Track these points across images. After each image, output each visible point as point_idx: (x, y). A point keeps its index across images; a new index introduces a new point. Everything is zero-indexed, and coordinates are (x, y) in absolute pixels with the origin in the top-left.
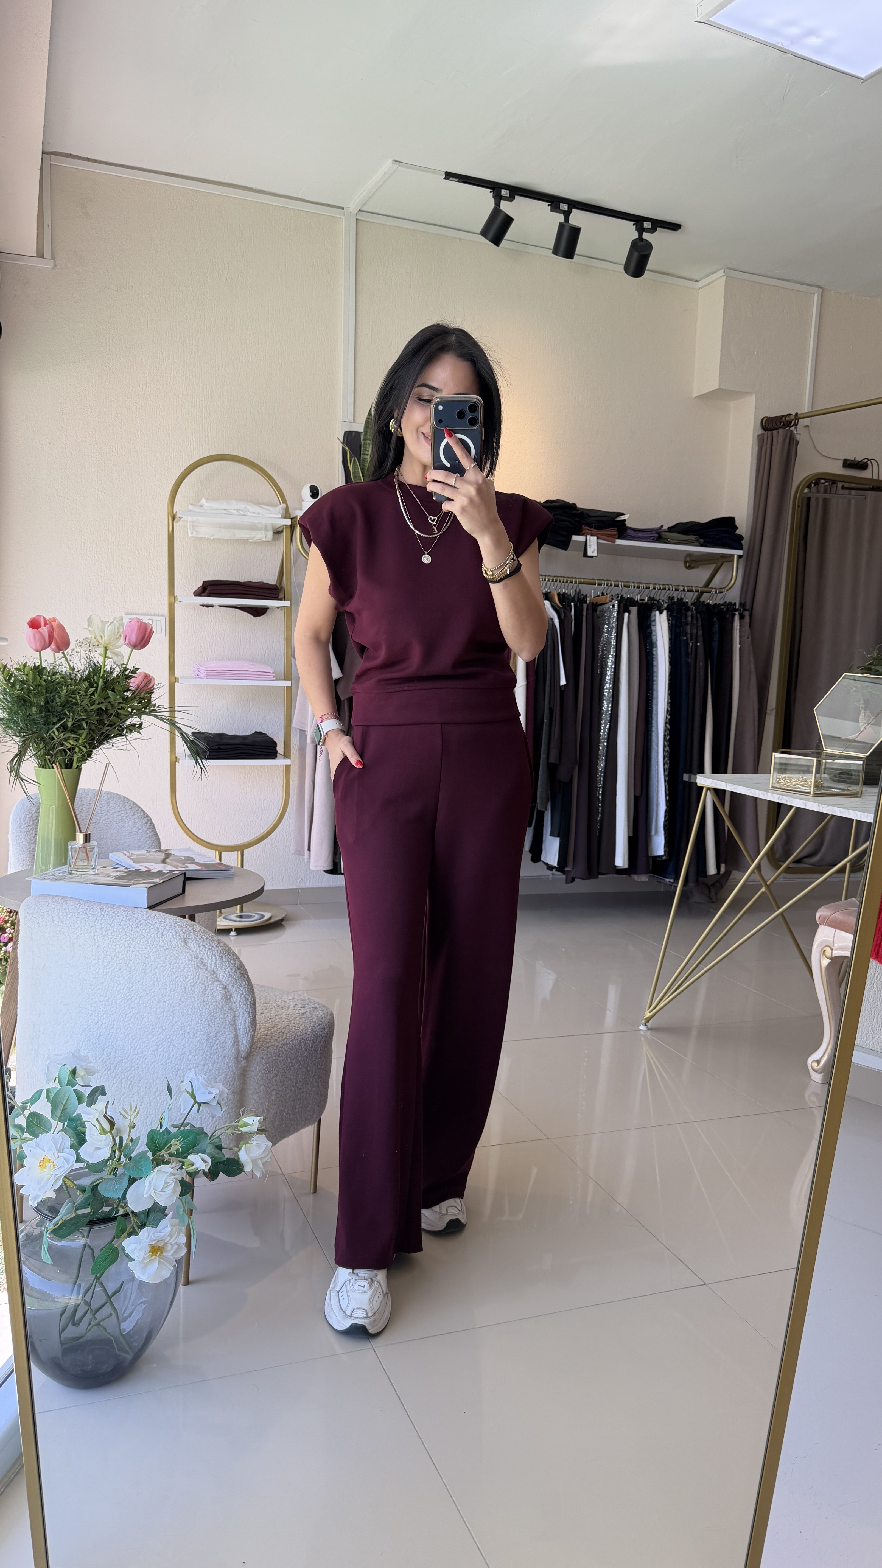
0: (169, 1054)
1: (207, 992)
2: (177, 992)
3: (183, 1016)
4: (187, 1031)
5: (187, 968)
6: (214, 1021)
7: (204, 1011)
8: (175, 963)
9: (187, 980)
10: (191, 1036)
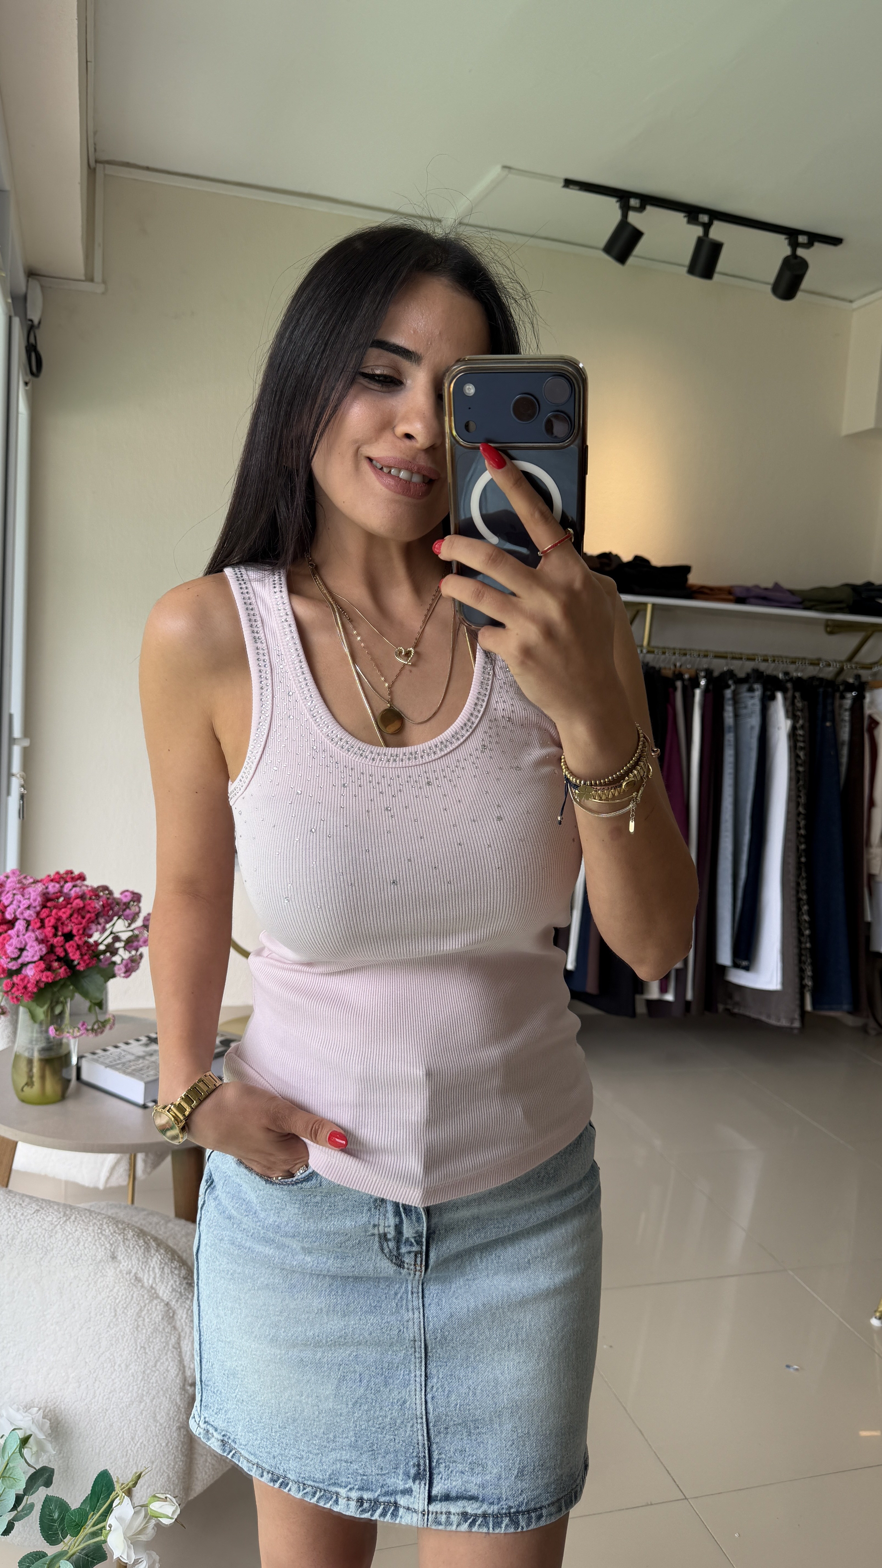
0: (95, 1393)
1: (144, 1313)
2: (104, 1316)
3: (112, 1345)
4: (119, 1363)
5: (117, 1288)
6: (153, 1348)
7: (140, 1336)
8: (102, 1282)
9: (117, 1301)
10: (123, 1369)
